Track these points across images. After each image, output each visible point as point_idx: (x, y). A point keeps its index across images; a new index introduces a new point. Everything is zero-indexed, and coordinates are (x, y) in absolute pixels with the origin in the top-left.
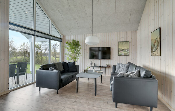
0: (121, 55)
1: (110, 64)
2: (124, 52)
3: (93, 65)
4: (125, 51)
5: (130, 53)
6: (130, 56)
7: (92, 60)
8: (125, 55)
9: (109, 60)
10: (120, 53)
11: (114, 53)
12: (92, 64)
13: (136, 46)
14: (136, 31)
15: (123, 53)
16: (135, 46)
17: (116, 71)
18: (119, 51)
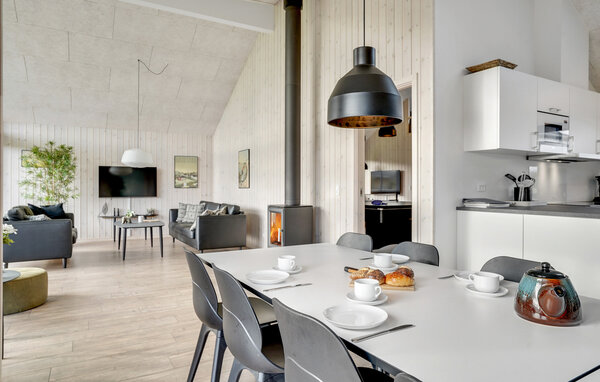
0: (180, 187)
1: (154, 208)
2: (188, 181)
3: (110, 213)
4: (190, 178)
5: (200, 184)
6: (199, 190)
7: (107, 200)
8: (191, 186)
9: (154, 199)
10: (179, 182)
11: (165, 181)
12: (105, 209)
13: (212, 167)
14: (211, 137)
15: (185, 182)
16: (210, 166)
17: (178, 219)
18: (177, 177)
